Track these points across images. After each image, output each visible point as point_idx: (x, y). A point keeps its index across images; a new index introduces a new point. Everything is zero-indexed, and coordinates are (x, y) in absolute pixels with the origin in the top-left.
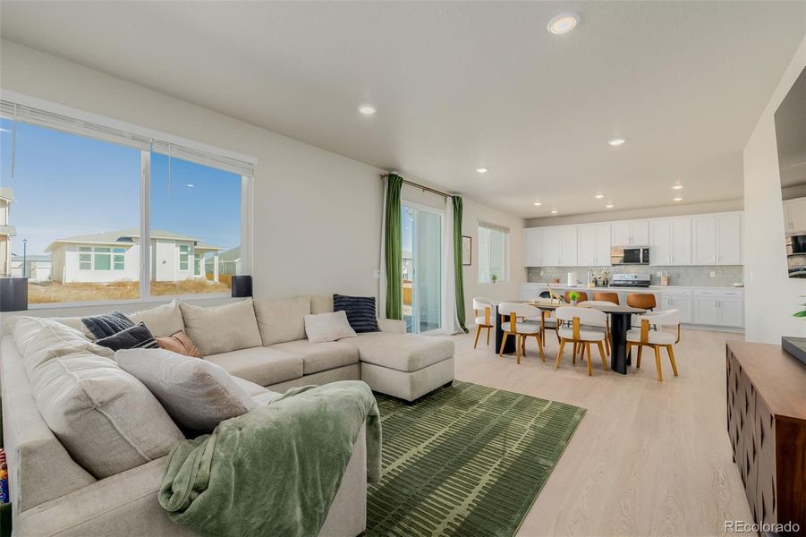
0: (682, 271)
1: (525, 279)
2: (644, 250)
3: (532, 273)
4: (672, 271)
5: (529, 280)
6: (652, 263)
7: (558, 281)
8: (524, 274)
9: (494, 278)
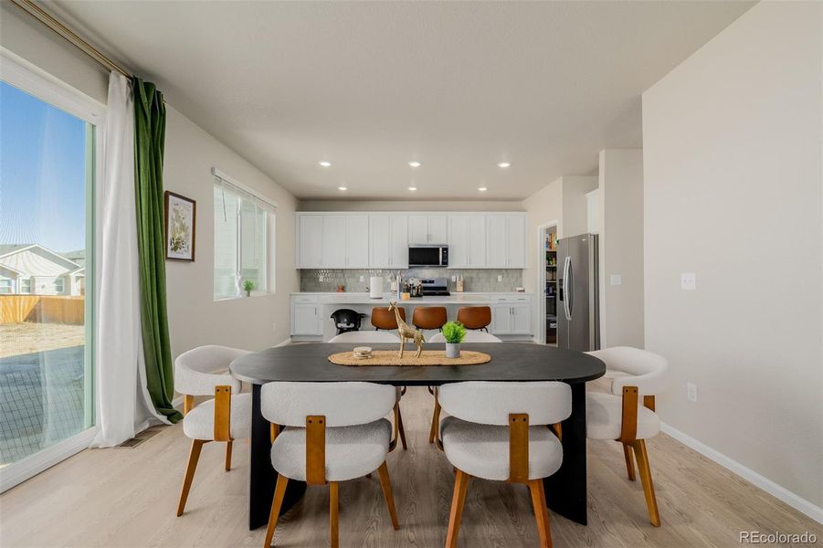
0: (474, 275)
1: (298, 288)
2: (443, 249)
3: (308, 279)
4: (466, 274)
5: (303, 289)
6: (451, 266)
7: (343, 289)
8: (294, 279)
9: (248, 288)
